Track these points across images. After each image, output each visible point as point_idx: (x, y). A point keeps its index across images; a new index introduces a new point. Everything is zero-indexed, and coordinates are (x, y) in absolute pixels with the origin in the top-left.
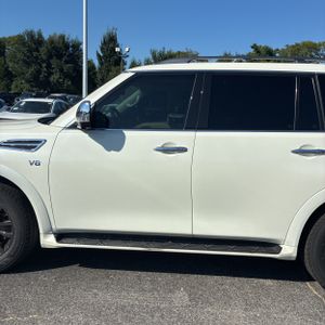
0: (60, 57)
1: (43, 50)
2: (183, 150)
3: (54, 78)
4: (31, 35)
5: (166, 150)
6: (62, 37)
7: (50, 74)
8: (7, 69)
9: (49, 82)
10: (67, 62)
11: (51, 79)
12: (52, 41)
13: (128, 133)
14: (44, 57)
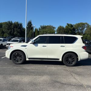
0: (17, 27)
1: (12, 26)
2: (46, 46)
3: (15, 33)
4: (9, 22)
5: (44, 46)
6: (17, 23)
7: (14, 32)
8: (3, 31)
9: (14, 34)
10: (18, 29)
11: (14, 33)
12: (15, 24)
13: (38, 44)
14: (13, 28)
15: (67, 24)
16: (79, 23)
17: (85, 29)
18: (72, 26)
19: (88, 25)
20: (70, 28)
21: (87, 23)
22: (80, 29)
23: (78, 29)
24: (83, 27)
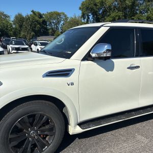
15: (32, 11)
16: (52, 12)
17: (62, 22)
18: (40, 16)
19: (65, 16)
20: (37, 18)
21: (64, 14)
22: (53, 23)
23: (51, 23)
24: (58, 19)
